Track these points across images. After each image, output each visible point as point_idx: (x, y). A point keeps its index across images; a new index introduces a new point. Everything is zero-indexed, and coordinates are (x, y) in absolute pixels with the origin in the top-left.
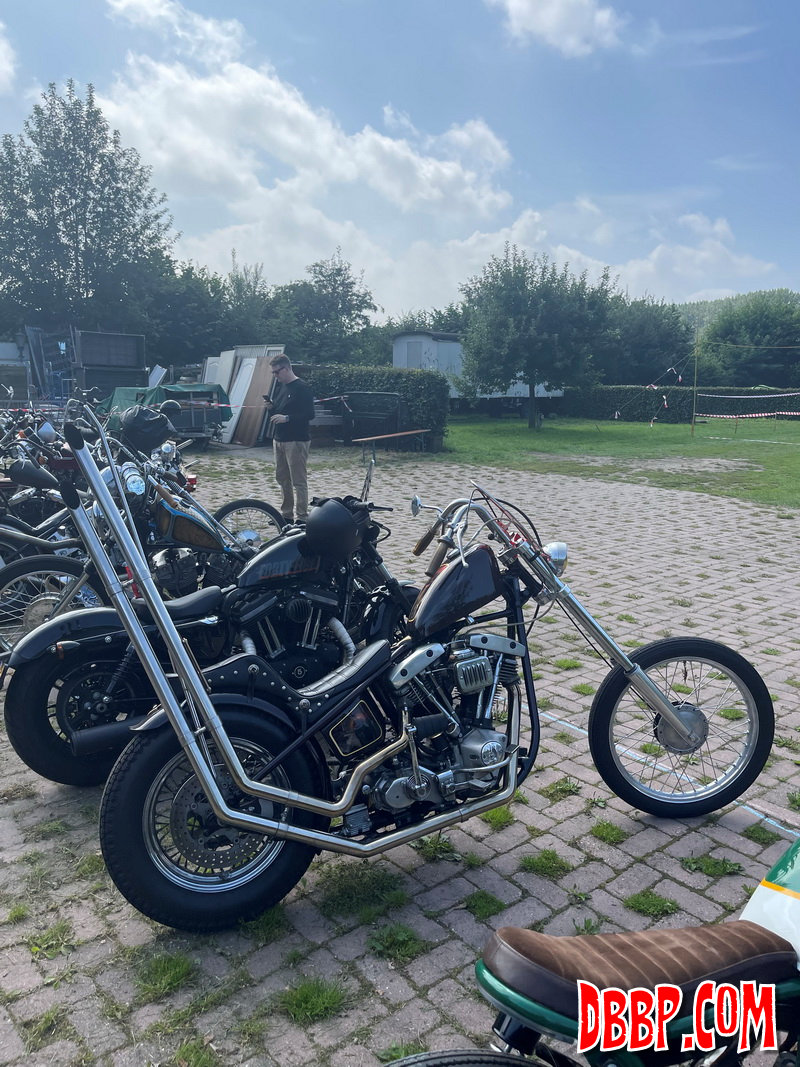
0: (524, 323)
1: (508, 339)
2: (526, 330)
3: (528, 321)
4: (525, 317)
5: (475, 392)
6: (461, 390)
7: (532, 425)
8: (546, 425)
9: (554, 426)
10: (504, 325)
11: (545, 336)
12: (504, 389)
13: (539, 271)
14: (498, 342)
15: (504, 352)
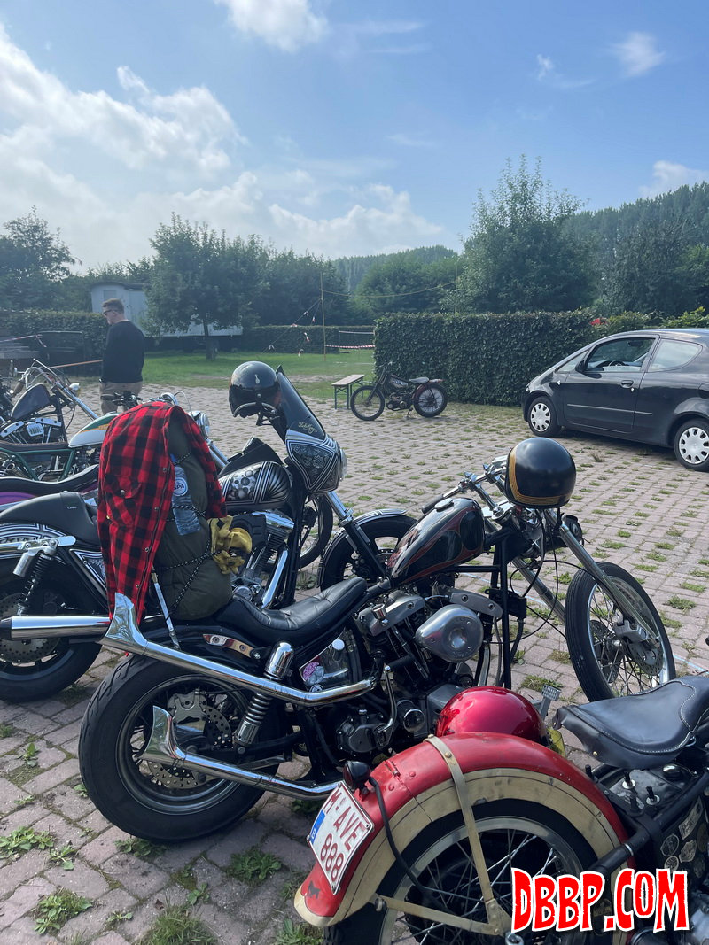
0: (190, 277)
1: (179, 289)
2: (193, 283)
3: (193, 276)
4: (191, 273)
5: (159, 332)
6: (148, 330)
7: (209, 357)
8: (219, 357)
9: (226, 357)
10: (174, 278)
11: (208, 287)
12: (185, 329)
13: (201, 236)
14: (173, 291)
15: (178, 299)
